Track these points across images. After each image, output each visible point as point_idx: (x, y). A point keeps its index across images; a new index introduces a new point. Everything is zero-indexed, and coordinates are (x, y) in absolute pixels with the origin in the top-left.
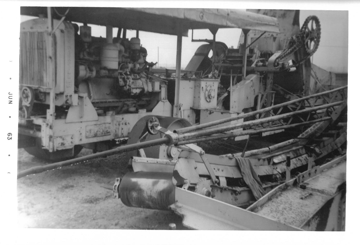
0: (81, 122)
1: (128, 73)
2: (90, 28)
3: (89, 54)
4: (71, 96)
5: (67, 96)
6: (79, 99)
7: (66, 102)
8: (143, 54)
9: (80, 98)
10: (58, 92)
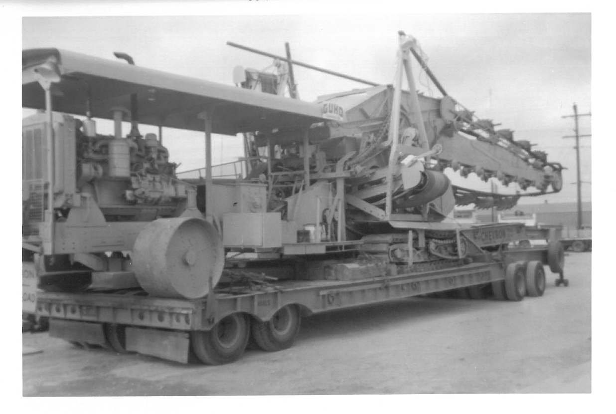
0: (85, 227)
1: (144, 174)
2: (94, 122)
3: (95, 152)
4: (72, 195)
5: (67, 195)
6: (81, 200)
7: (66, 202)
8: (164, 154)
9: (84, 199)
10: (57, 191)
